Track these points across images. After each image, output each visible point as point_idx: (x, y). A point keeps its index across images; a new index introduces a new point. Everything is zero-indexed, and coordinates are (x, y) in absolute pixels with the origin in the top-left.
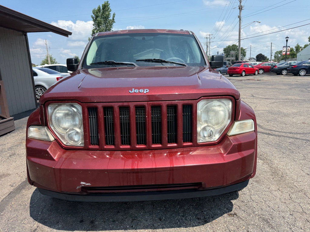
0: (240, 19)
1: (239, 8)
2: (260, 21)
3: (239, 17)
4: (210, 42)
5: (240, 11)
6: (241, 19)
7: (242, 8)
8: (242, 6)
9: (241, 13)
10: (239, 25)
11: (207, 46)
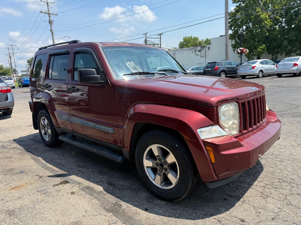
0: (52, 33)
1: (50, 22)
2: (70, 37)
3: (51, 30)
4: (13, 53)
5: (51, 26)
6: (54, 33)
7: (52, 22)
8: (52, 20)
9: (52, 27)
10: (53, 38)
11: (10, 57)
